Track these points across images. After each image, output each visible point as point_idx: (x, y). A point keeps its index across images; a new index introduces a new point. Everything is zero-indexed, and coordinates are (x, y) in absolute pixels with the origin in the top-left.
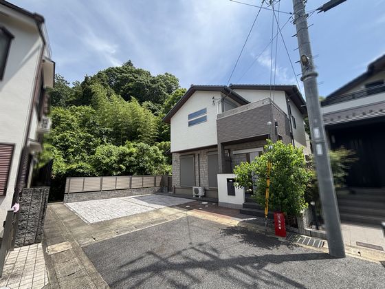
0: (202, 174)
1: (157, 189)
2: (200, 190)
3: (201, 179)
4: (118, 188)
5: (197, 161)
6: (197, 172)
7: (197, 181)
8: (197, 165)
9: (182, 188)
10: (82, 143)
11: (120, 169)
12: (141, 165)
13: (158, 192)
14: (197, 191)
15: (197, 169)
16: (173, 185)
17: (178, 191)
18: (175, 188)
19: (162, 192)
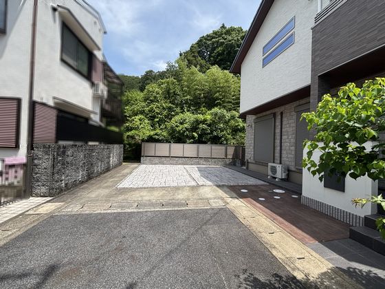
0: (285, 145)
1: (228, 161)
2: (279, 168)
3: (284, 152)
4: (185, 156)
5: (278, 123)
6: (278, 142)
7: (277, 155)
8: (278, 131)
9: (257, 163)
10: (165, 113)
11: (193, 137)
12: (215, 133)
13: (230, 164)
14: (274, 170)
15: (278, 137)
16: (246, 158)
17: (252, 167)
18: (248, 162)
19: (235, 165)
